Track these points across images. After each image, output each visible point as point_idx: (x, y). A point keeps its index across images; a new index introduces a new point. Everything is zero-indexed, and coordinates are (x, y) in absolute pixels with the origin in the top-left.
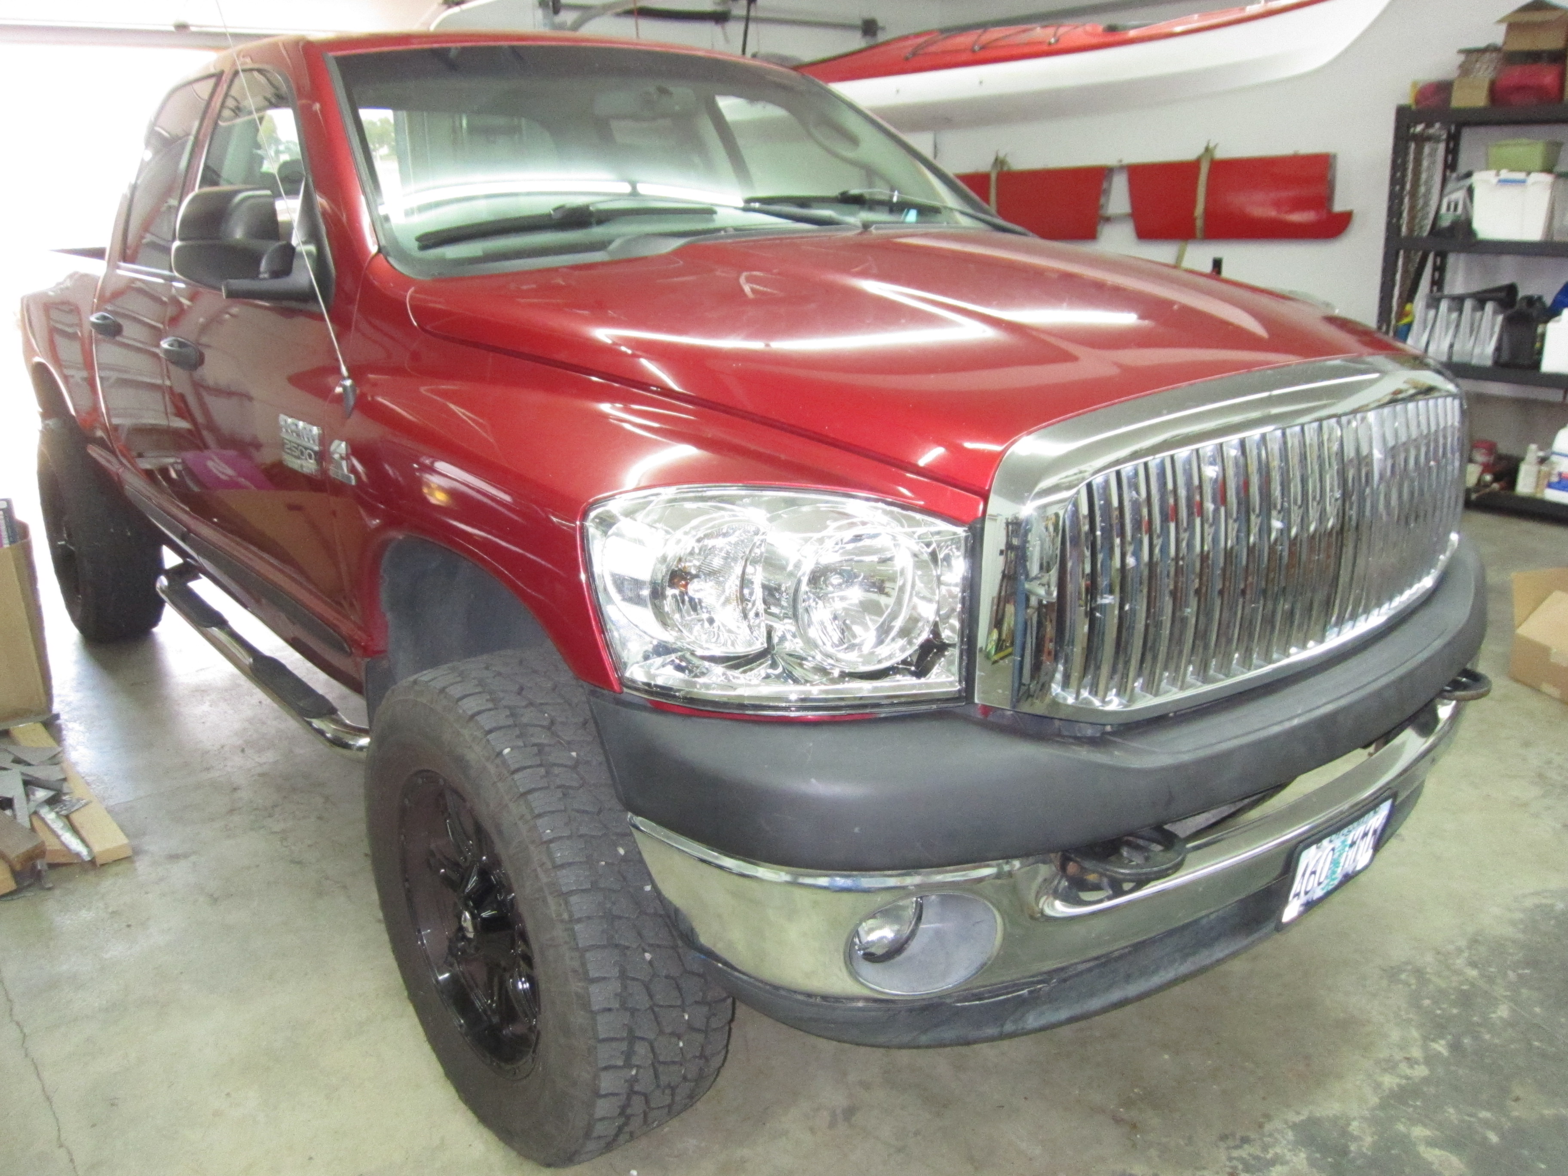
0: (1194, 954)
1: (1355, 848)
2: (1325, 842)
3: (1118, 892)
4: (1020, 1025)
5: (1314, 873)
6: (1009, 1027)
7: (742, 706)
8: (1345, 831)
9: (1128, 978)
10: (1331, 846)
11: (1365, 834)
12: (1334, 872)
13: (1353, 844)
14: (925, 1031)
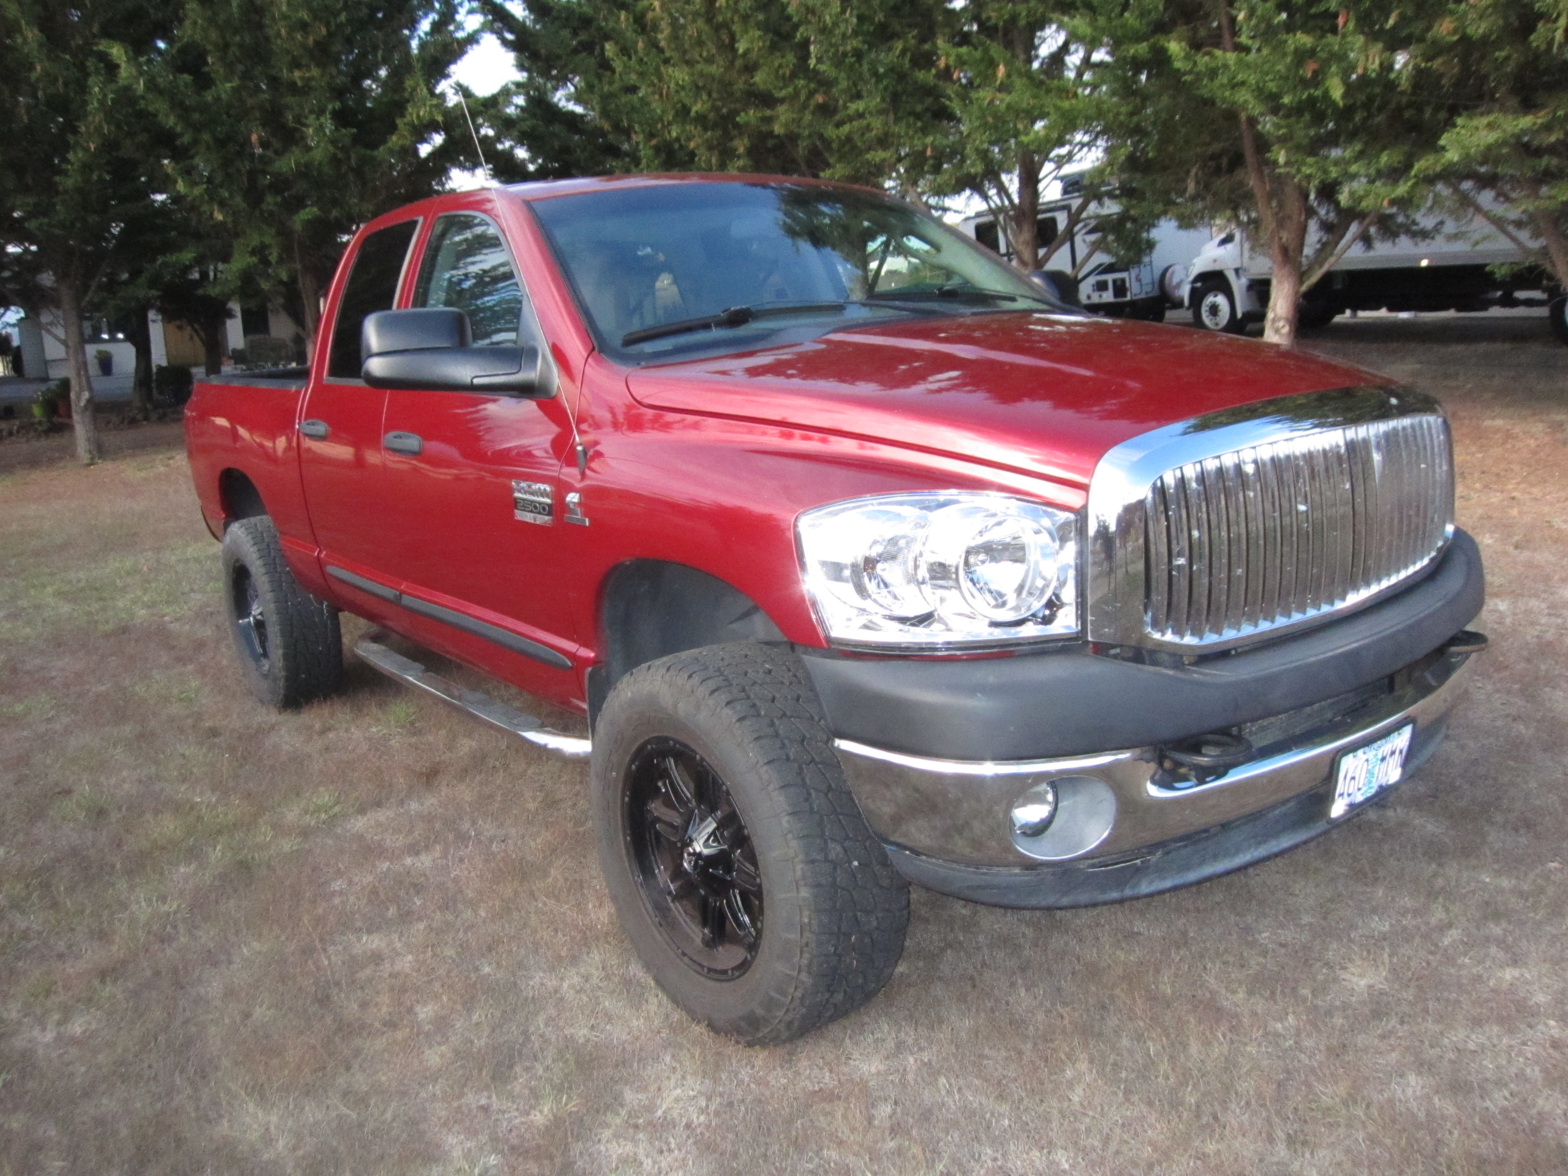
0: (1265, 842)
1: (1385, 764)
2: (1360, 752)
3: (1201, 782)
4: (1136, 891)
5: (1353, 778)
6: (1128, 892)
7: (921, 649)
8: (1375, 745)
9: (1215, 857)
10: (1365, 757)
11: (1393, 753)
12: (1370, 782)
13: (1383, 759)
14: (1065, 894)
